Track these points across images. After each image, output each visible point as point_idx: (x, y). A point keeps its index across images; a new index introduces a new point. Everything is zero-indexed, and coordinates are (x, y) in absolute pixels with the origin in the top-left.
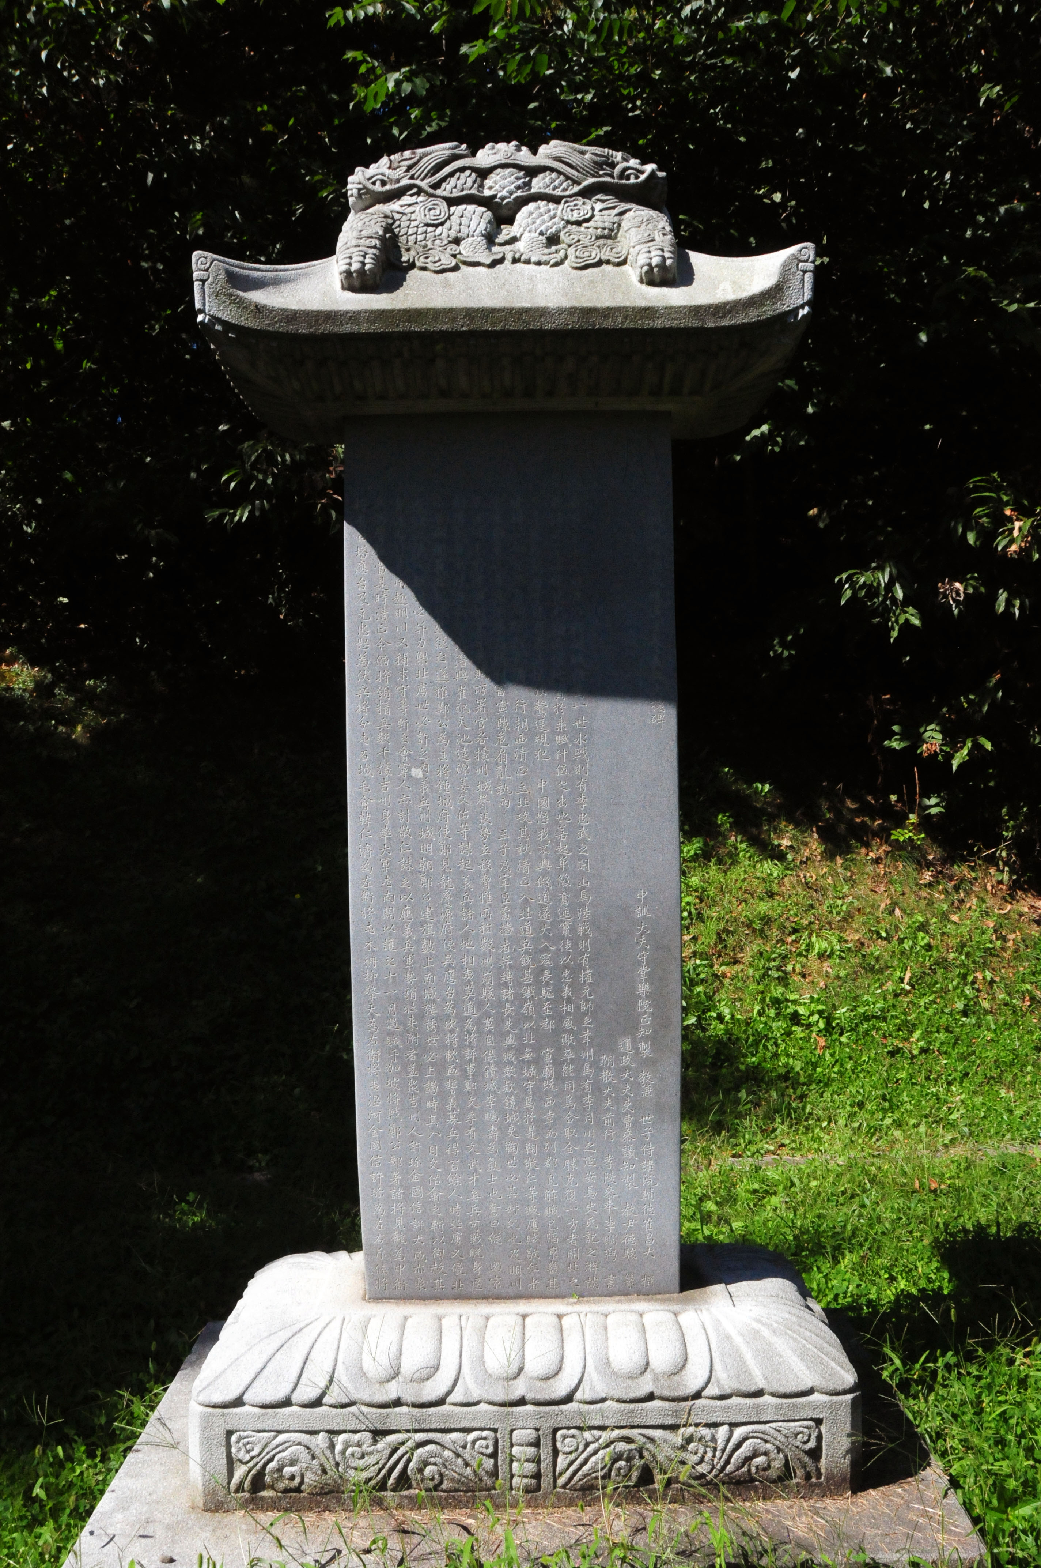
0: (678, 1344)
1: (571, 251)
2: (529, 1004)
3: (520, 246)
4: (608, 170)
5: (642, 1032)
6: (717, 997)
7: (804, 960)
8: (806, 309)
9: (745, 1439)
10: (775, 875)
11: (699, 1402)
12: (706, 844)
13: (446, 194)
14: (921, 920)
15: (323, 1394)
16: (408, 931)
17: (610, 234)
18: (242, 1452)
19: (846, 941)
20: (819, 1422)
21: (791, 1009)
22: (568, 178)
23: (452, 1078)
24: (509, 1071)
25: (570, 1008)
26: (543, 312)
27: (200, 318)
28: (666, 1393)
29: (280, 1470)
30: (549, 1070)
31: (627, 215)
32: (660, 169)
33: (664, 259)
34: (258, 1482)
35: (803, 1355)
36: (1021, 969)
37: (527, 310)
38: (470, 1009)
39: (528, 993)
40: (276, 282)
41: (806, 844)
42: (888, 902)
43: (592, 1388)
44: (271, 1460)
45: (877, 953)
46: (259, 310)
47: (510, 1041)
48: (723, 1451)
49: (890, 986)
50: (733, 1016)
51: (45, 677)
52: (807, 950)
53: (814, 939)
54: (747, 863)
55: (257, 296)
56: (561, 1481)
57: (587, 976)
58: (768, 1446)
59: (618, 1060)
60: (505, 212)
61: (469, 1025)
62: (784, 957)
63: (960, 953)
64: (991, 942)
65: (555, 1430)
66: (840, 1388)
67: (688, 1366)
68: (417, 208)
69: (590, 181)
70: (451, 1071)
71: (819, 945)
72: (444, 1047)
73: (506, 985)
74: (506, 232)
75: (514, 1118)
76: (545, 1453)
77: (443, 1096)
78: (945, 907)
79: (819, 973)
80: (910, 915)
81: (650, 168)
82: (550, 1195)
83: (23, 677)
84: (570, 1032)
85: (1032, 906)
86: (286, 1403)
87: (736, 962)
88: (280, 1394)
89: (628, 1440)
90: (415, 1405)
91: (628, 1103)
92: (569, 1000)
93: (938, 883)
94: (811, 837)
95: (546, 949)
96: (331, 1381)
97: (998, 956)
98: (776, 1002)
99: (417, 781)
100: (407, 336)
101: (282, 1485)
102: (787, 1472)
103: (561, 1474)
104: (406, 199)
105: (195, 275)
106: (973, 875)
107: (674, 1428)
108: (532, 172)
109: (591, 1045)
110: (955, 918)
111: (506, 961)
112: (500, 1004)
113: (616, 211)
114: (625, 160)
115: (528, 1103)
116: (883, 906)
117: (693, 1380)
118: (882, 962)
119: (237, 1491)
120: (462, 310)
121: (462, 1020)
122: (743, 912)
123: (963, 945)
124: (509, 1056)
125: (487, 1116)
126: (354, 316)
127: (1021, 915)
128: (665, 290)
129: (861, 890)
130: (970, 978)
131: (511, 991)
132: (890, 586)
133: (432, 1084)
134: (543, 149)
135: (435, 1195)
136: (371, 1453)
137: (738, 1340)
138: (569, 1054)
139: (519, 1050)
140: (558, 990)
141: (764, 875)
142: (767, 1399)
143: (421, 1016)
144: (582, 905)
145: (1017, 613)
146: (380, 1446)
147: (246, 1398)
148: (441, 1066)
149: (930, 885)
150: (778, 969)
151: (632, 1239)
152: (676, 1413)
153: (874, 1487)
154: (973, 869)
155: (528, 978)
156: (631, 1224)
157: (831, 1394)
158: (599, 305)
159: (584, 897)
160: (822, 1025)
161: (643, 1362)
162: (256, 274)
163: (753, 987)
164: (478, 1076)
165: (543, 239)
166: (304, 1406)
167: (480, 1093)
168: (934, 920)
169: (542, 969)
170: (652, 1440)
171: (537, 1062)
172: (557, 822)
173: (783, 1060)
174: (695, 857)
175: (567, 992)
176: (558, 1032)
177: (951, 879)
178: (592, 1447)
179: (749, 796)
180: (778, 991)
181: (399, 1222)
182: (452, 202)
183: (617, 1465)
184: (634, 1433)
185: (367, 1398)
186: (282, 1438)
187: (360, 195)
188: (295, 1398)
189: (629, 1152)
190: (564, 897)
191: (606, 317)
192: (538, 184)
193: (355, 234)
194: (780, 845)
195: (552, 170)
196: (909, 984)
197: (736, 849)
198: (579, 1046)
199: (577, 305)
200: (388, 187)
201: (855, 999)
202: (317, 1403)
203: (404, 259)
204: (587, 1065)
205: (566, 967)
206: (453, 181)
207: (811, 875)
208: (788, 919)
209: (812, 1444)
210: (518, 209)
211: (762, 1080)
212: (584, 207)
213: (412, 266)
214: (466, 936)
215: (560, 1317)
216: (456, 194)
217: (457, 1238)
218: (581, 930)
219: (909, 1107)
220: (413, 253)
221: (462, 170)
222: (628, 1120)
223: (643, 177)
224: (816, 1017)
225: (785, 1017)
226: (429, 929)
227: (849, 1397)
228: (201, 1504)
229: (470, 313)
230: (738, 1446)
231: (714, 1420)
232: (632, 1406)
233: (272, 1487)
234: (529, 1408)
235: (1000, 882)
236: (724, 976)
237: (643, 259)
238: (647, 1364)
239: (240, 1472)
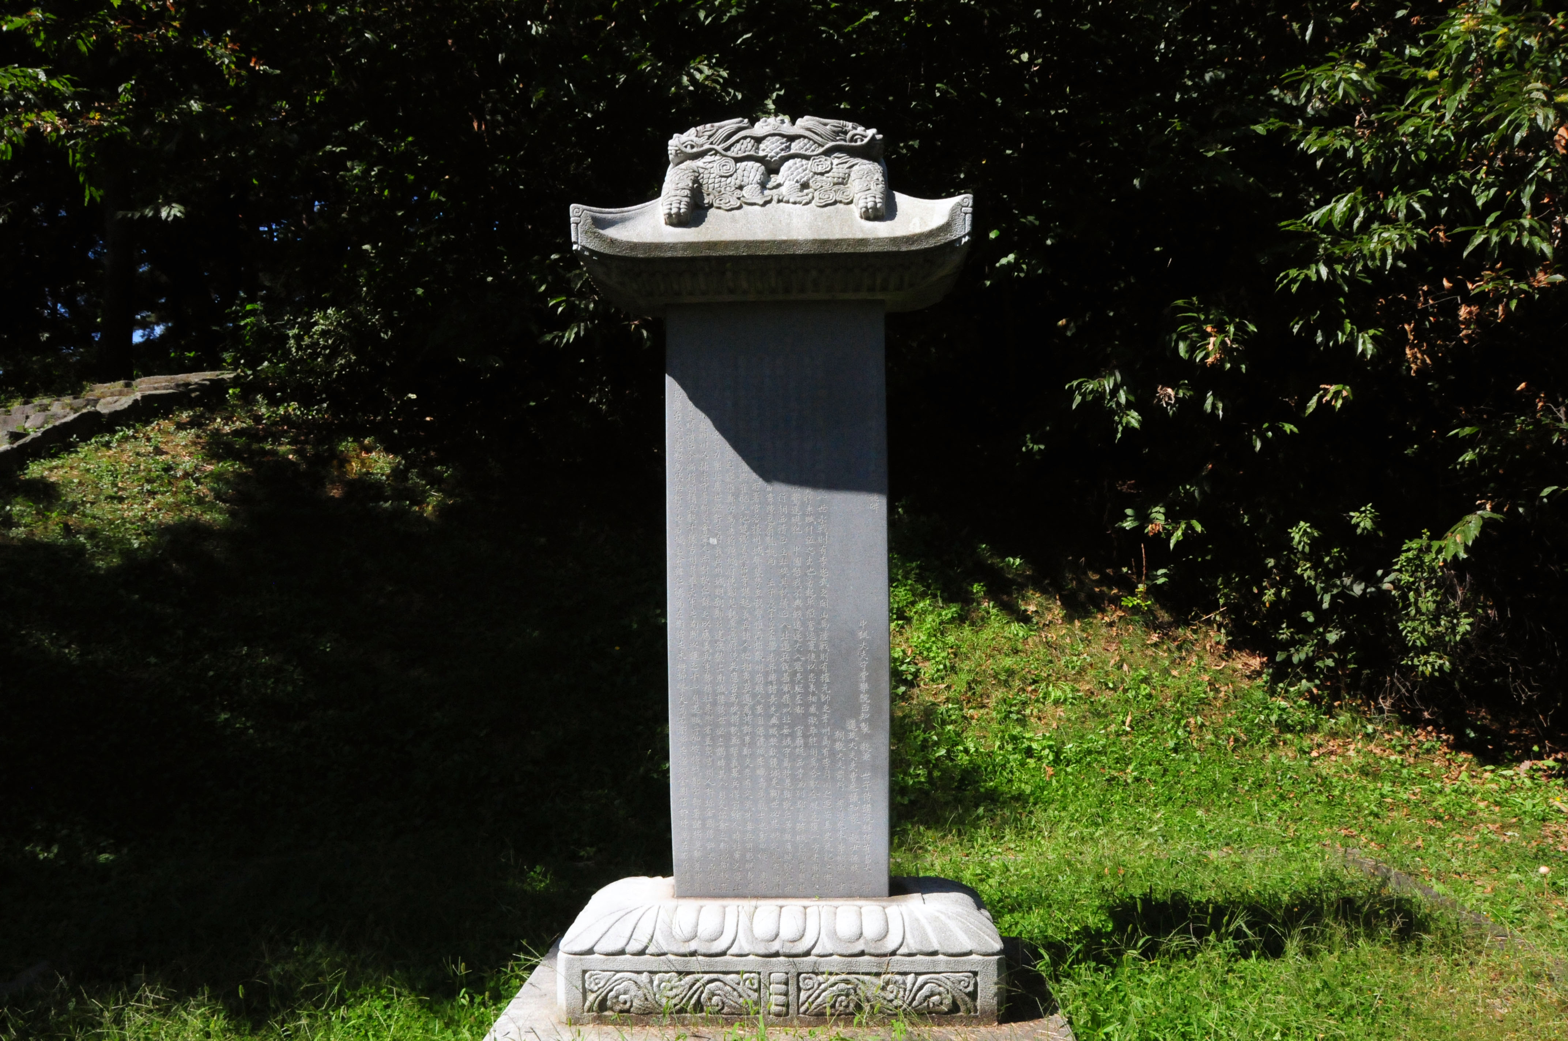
0: (883, 923)
1: (816, 194)
2: (786, 697)
3: (783, 190)
4: (842, 136)
5: (863, 716)
6: (964, 735)
7: (1041, 706)
8: (967, 238)
9: (926, 983)
10: (1021, 635)
11: (894, 958)
12: (962, 609)
13: (734, 155)
14: (1144, 673)
15: (646, 947)
16: (707, 646)
17: (843, 182)
18: (592, 985)
19: (1078, 691)
20: (975, 974)
21: (1026, 744)
22: (815, 142)
23: (735, 745)
24: (773, 741)
25: (814, 699)
26: (795, 243)
27: (575, 247)
28: (873, 951)
29: (617, 997)
30: (800, 741)
31: (855, 168)
32: (879, 133)
33: (876, 203)
34: (603, 1005)
35: (967, 931)
36: (1229, 715)
37: (785, 242)
38: (747, 699)
39: (786, 689)
40: (623, 220)
41: (1050, 610)
42: (1118, 658)
43: (824, 947)
44: (611, 990)
45: (1103, 701)
46: (613, 242)
47: (774, 720)
48: (911, 991)
49: (1113, 728)
50: (977, 750)
51: (399, 463)
52: (1044, 698)
53: (1050, 688)
54: (997, 625)
55: (611, 232)
56: (802, 1009)
57: (825, 677)
58: (941, 989)
59: (846, 735)
60: (773, 166)
61: (747, 709)
62: (1024, 704)
63: (1176, 702)
64: (1205, 693)
65: (799, 974)
66: (990, 951)
67: (889, 936)
68: (715, 164)
69: (830, 144)
70: (734, 740)
71: (1055, 693)
72: (729, 724)
73: (771, 683)
74: (775, 179)
75: (776, 773)
76: (792, 989)
77: (728, 758)
78: (1167, 663)
79: (1053, 716)
80: (1136, 670)
81: (871, 132)
82: (800, 826)
83: (381, 463)
84: (814, 715)
85: (1246, 664)
86: (622, 952)
87: (983, 706)
88: (618, 947)
89: (847, 981)
90: (705, 955)
91: (853, 765)
92: (813, 694)
93: (1163, 643)
94: (1055, 603)
95: (798, 659)
96: (651, 940)
97: (1210, 705)
98: (1014, 738)
99: (714, 546)
100: (708, 259)
101: (618, 1008)
102: (955, 1008)
103: (803, 1004)
104: (707, 158)
105: (572, 219)
106: (1195, 636)
107: (878, 974)
108: (792, 138)
109: (828, 724)
110: (1175, 673)
111: (772, 667)
112: (768, 696)
113: (847, 165)
114: (855, 128)
115: (786, 764)
116: (1112, 662)
117: (891, 944)
118: (1108, 708)
119: (589, 1011)
120: (743, 242)
121: (742, 706)
122: (990, 665)
123: (1180, 695)
124: (774, 731)
125: (758, 772)
126: (673, 246)
127: (1235, 671)
128: (876, 224)
129: (1095, 648)
130: (1183, 722)
131: (775, 687)
132: (1114, 392)
133: (721, 749)
134: (799, 121)
135: (723, 826)
136: (676, 987)
137: (924, 921)
138: (813, 730)
139: (780, 727)
140: (806, 687)
141: (1011, 636)
142: (940, 957)
143: (714, 704)
144: (823, 630)
145: (1221, 413)
146: (682, 982)
147: (595, 949)
148: (727, 737)
149: (1156, 645)
150: (1018, 712)
151: (855, 858)
152: (879, 965)
153: (1015, 1022)
154: (1195, 632)
155: (786, 678)
156: (855, 848)
157: (984, 955)
158: (831, 237)
159: (824, 624)
160: (1051, 757)
161: (858, 932)
162: (610, 216)
163: (995, 726)
164: (752, 744)
165: (798, 185)
166: (634, 954)
167: (753, 756)
168: (1157, 674)
169: (795, 673)
170: (863, 982)
171: (792, 735)
172: (806, 574)
173: (1016, 785)
174: (952, 620)
175: (812, 688)
176: (806, 715)
177: (1175, 640)
178: (823, 986)
179: (1002, 568)
180: (1017, 730)
181: (698, 844)
182: (737, 160)
183: (839, 999)
184: (850, 977)
185: (675, 950)
186: (619, 975)
187: (677, 154)
188: (627, 950)
189: (854, 798)
190: (811, 624)
191: (836, 245)
192: (795, 147)
193: (674, 186)
194: (1026, 611)
195: (805, 137)
196: (1130, 726)
197: (988, 613)
198: (820, 725)
199: (817, 237)
200: (695, 150)
201: (1082, 737)
202: (642, 953)
203: (706, 201)
204: (825, 738)
205: (812, 671)
206: (738, 145)
207: (1051, 636)
208: (1029, 672)
209: (971, 989)
210: (782, 165)
211: (998, 801)
212: (825, 163)
213: (711, 206)
214: (745, 650)
215: (805, 908)
216: (740, 155)
217: (737, 855)
218: (822, 647)
219: (1118, 822)
220: (712, 197)
221: (745, 138)
222: (853, 776)
223: (866, 140)
224: (1047, 751)
225: (1020, 752)
226: (721, 645)
227: (997, 957)
228: (564, 1020)
229: (748, 244)
230: (921, 988)
231: (904, 970)
232: (850, 959)
233: (612, 1009)
234: (782, 959)
235: (1218, 643)
236: (972, 718)
237: (862, 204)
238: (861, 933)
239: (591, 997)
